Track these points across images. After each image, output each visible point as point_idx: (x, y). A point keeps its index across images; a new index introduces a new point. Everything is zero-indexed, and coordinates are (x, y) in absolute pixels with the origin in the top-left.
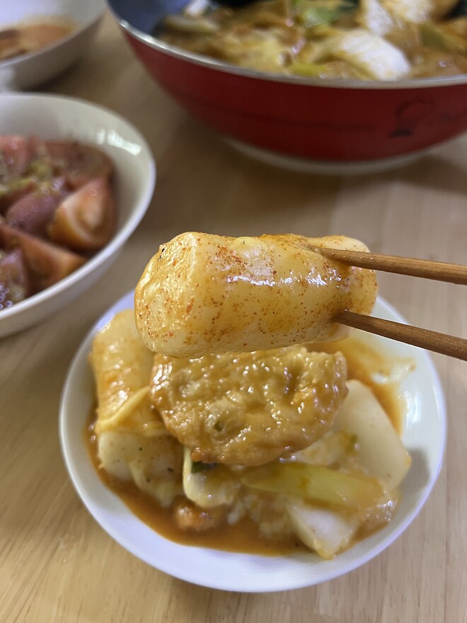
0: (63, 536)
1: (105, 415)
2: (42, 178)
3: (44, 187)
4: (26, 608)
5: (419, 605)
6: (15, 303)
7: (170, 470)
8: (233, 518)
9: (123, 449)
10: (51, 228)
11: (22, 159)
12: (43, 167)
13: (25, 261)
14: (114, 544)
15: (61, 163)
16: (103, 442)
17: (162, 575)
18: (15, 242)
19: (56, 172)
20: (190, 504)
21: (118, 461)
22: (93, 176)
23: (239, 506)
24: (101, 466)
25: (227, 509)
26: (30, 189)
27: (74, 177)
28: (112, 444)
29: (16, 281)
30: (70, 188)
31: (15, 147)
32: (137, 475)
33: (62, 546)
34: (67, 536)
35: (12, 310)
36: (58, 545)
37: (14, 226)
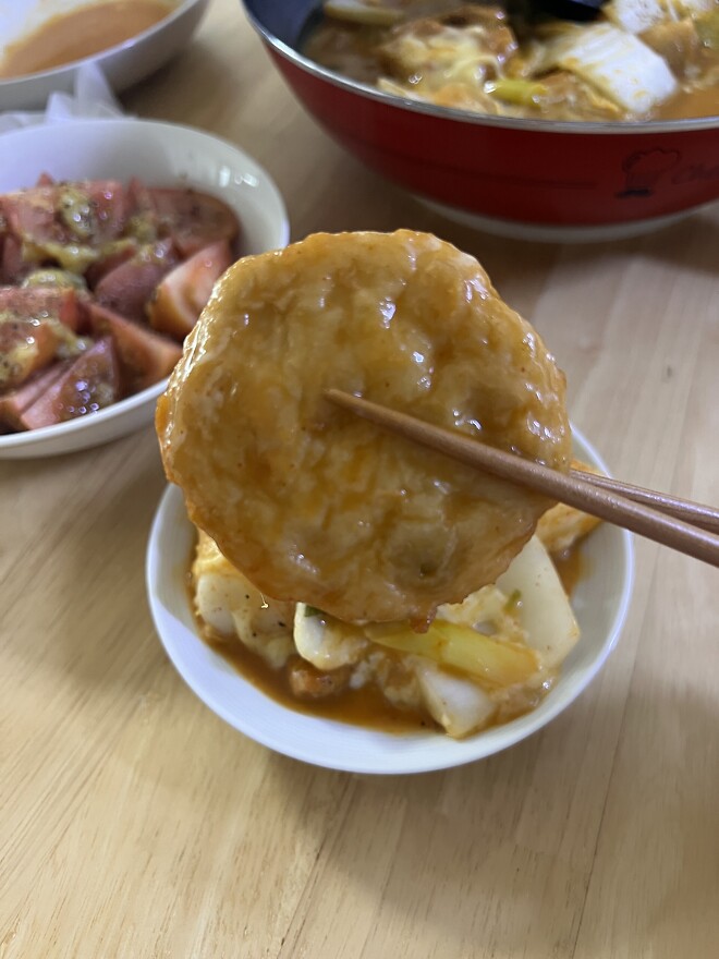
0: (145, 693)
1: (207, 553)
2: (142, 240)
3: (144, 252)
4: (97, 772)
5: (568, 817)
6: (102, 407)
7: (281, 624)
8: (357, 680)
9: (227, 595)
10: (150, 309)
11: (118, 211)
12: (145, 224)
13: (116, 351)
14: (204, 708)
15: (168, 219)
16: (203, 585)
17: (259, 746)
18: (104, 326)
19: (162, 233)
20: (307, 666)
21: (220, 609)
22: (209, 240)
23: (363, 666)
24: (197, 613)
25: (349, 669)
26: (128, 254)
27: (184, 240)
28: (213, 589)
29: (104, 377)
30: (179, 256)
31: (109, 196)
32: (242, 627)
33: (143, 705)
34: (149, 694)
35: (96, 416)
36: (139, 702)
37: (104, 304)
